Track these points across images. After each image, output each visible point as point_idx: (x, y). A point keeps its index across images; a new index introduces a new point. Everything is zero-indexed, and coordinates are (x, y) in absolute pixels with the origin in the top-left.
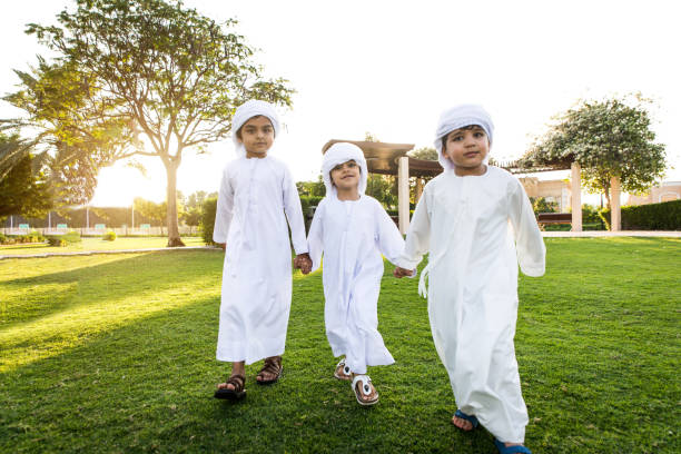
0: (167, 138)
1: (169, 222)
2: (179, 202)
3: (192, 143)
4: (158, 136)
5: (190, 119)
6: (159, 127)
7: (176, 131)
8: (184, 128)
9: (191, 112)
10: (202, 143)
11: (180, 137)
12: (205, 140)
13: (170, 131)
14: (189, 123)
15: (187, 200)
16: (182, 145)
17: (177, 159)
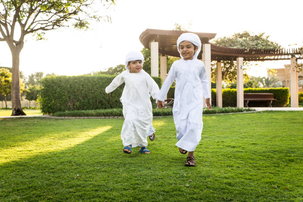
0: (13, 27)
1: (14, 95)
2: (21, 80)
3: (32, 31)
4: (5, 25)
5: (31, 11)
6: (6, 17)
7: (20, 21)
8: (25, 18)
9: (32, 6)
10: (40, 31)
11: (23, 26)
12: (43, 29)
13: (15, 21)
14: (30, 14)
15: (27, 80)
16: (24, 33)
17: (20, 44)
